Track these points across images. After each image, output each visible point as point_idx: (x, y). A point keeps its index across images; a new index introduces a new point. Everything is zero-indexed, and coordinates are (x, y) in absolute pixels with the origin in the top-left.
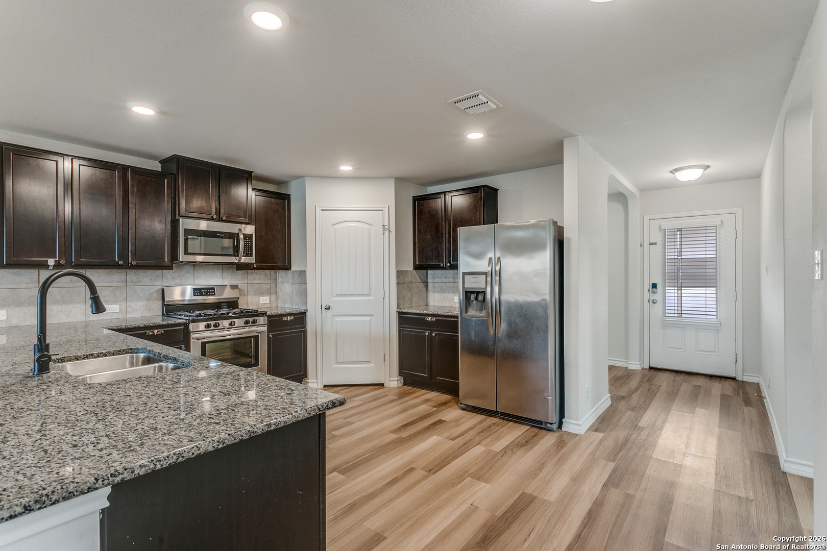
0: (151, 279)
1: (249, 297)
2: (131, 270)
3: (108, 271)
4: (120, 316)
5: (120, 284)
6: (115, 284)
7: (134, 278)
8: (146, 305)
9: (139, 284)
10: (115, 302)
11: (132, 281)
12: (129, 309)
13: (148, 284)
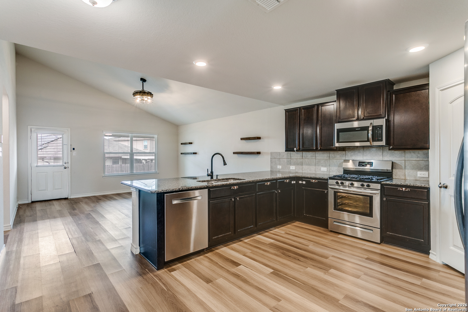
0: (340, 156)
1: (406, 170)
2: (332, 152)
3: (323, 152)
4: (327, 173)
5: (327, 158)
6: (325, 158)
7: (333, 155)
8: (338, 169)
9: (335, 158)
10: (325, 166)
11: (332, 157)
12: (331, 170)
13: (339, 159)
